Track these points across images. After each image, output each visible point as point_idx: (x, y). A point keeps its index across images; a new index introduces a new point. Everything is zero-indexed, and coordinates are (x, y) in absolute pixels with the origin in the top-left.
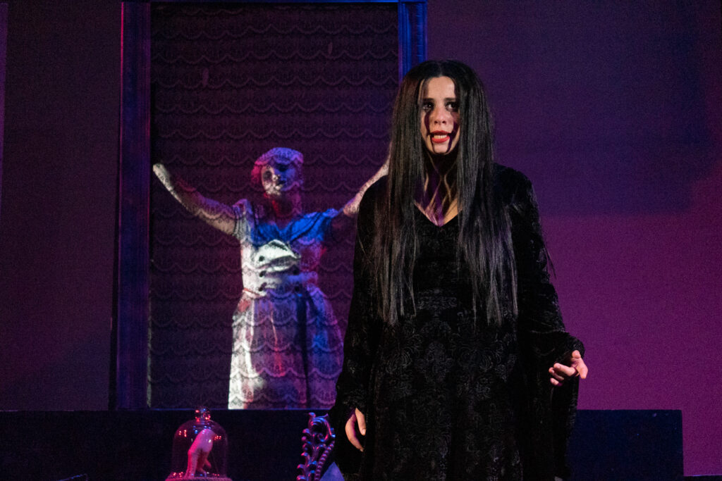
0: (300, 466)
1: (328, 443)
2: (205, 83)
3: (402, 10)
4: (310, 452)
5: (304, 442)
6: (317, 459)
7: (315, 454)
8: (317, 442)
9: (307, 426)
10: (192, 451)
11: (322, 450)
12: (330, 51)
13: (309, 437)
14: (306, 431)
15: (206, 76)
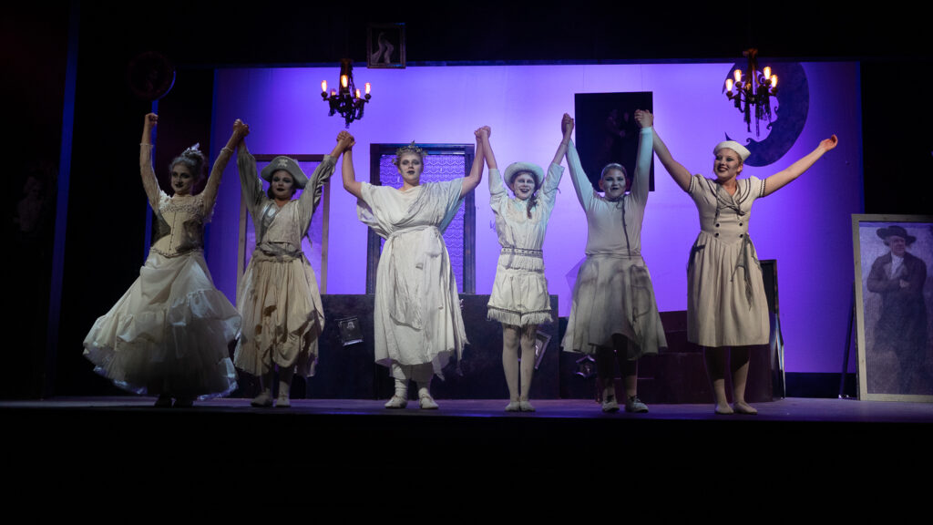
3: (466, 156)
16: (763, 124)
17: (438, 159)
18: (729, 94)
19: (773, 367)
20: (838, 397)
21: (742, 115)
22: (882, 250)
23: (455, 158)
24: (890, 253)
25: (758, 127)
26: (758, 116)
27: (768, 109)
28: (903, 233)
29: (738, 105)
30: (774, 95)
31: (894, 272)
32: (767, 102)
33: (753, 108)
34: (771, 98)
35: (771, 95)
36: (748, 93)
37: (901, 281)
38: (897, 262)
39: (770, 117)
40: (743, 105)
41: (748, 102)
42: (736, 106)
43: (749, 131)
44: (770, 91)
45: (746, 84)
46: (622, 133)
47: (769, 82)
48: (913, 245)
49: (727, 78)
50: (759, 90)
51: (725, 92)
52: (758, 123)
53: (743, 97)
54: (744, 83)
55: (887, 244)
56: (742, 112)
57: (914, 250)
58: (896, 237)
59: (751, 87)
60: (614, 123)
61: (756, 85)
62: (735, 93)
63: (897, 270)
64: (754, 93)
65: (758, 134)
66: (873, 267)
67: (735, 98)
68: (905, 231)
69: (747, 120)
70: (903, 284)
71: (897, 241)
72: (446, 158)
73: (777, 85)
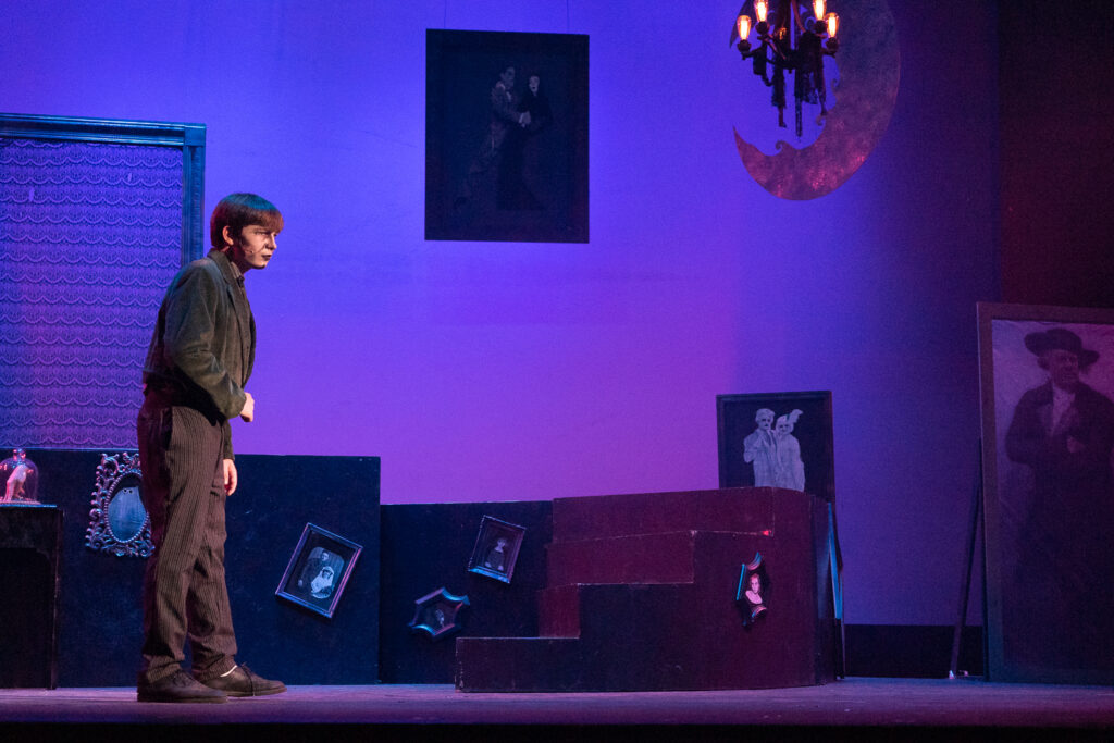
0: (94, 493)
1: (116, 477)
2: (31, 199)
3: (187, 150)
4: (102, 483)
5: (97, 476)
6: (108, 489)
7: (106, 485)
8: (108, 475)
9: (100, 464)
10: (10, 480)
11: (111, 482)
12: (129, 179)
13: (101, 472)
14: (100, 467)
15: (32, 193)
16: (810, 111)
17: (123, 152)
18: (744, 46)
19: (821, 615)
20: (948, 675)
21: (770, 91)
22: (1034, 377)
23: (162, 153)
24: (1049, 384)
25: (798, 117)
26: (801, 94)
27: (820, 83)
28: (1073, 343)
29: (759, 70)
30: (832, 54)
31: (1056, 421)
32: (819, 67)
33: (789, 78)
34: (826, 60)
35: (827, 53)
36: (782, 45)
37: (1070, 439)
38: (1062, 401)
39: (823, 98)
40: (770, 70)
41: (780, 65)
42: (756, 72)
43: (782, 124)
44: (824, 45)
45: (778, 28)
46: (524, 118)
47: (823, 26)
48: (1094, 368)
49: (741, 14)
50: (802, 41)
51: (737, 42)
52: (798, 108)
53: (770, 55)
54: (772, 28)
55: (1044, 365)
56: (768, 84)
57: (1095, 379)
58: (1060, 352)
59: (787, 35)
60: (509, 96)
61: (797, 31)
62: (756, 45)
63: (1063, 416)
64: (793, 47)
65: (799, 130)
66: (1018, 409)
67: (754, 54)
68: (1078, 340)
69: (779, 100)
70: (1072, 446)
71: (1063, 359)
72: (142, 152)
73: (838, 32)
